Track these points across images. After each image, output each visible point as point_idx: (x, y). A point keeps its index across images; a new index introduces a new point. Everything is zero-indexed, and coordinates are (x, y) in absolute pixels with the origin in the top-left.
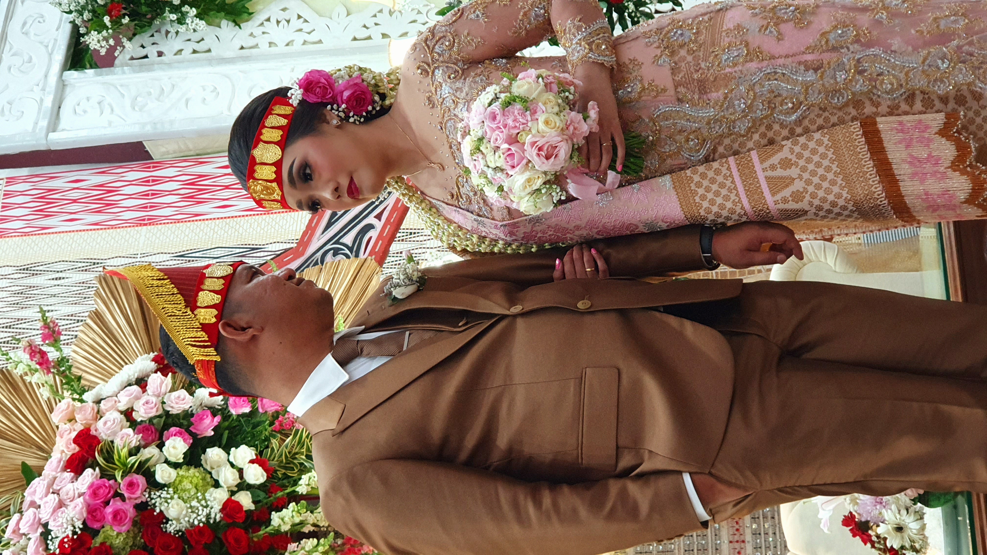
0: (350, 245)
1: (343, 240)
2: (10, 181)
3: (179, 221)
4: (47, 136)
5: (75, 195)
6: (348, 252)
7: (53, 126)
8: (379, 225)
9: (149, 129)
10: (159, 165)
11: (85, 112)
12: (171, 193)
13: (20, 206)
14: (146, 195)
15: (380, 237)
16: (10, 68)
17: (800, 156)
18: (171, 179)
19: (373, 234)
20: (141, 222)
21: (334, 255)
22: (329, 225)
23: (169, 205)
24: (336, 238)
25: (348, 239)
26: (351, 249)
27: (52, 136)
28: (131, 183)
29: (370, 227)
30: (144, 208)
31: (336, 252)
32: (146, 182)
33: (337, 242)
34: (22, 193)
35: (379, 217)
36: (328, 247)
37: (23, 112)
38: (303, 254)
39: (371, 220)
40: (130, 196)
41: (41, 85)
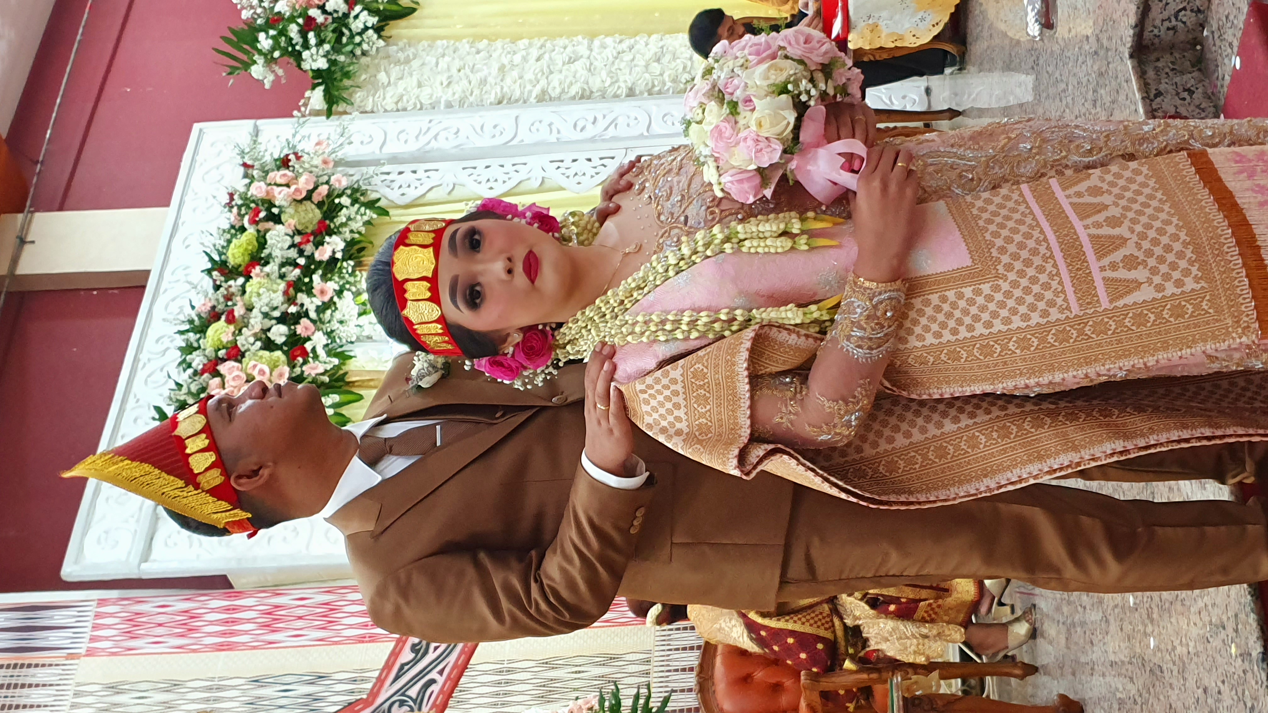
0: (414, 696)
1: (408, 693)
2: (102, 602)
3: (254, 648)
4: (139, 565)
5: (161, 619)
6: (411, 703)
7: (146, 556)
8: (441, 680)
9: (233, 565)
10: (240, 594)
11: (175, 544)
12: (249, 621)
13: (109, 627)
14: (226, 622)
15: (441, 691)
16: (107, 499)
17: (1149, 253)
18: (249, 608)
19: (435, 688)
20: (220, 648)
21: (400, 706)
22: (397, 678)
23: (246, 632)
24: (402, 691)
25: (413, 692)
26: (414, 701)
27: (144, 566)
28: (213, 610)
29: (433, 681)
30: (223, 634)
31: (402, 703)
32: (227, 610)
33: (403, 694)
34: (111, 615)
35: (441, 672)
36: (395, 698)
37: (117, 542)
38: (372, 703)
39: (434, 675)
40: (212, 623)
41: (136, 517)
